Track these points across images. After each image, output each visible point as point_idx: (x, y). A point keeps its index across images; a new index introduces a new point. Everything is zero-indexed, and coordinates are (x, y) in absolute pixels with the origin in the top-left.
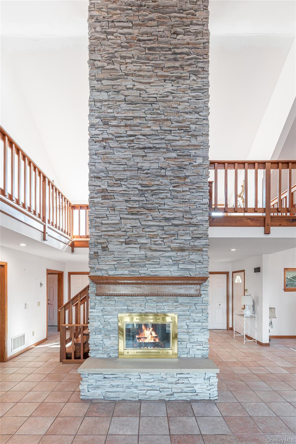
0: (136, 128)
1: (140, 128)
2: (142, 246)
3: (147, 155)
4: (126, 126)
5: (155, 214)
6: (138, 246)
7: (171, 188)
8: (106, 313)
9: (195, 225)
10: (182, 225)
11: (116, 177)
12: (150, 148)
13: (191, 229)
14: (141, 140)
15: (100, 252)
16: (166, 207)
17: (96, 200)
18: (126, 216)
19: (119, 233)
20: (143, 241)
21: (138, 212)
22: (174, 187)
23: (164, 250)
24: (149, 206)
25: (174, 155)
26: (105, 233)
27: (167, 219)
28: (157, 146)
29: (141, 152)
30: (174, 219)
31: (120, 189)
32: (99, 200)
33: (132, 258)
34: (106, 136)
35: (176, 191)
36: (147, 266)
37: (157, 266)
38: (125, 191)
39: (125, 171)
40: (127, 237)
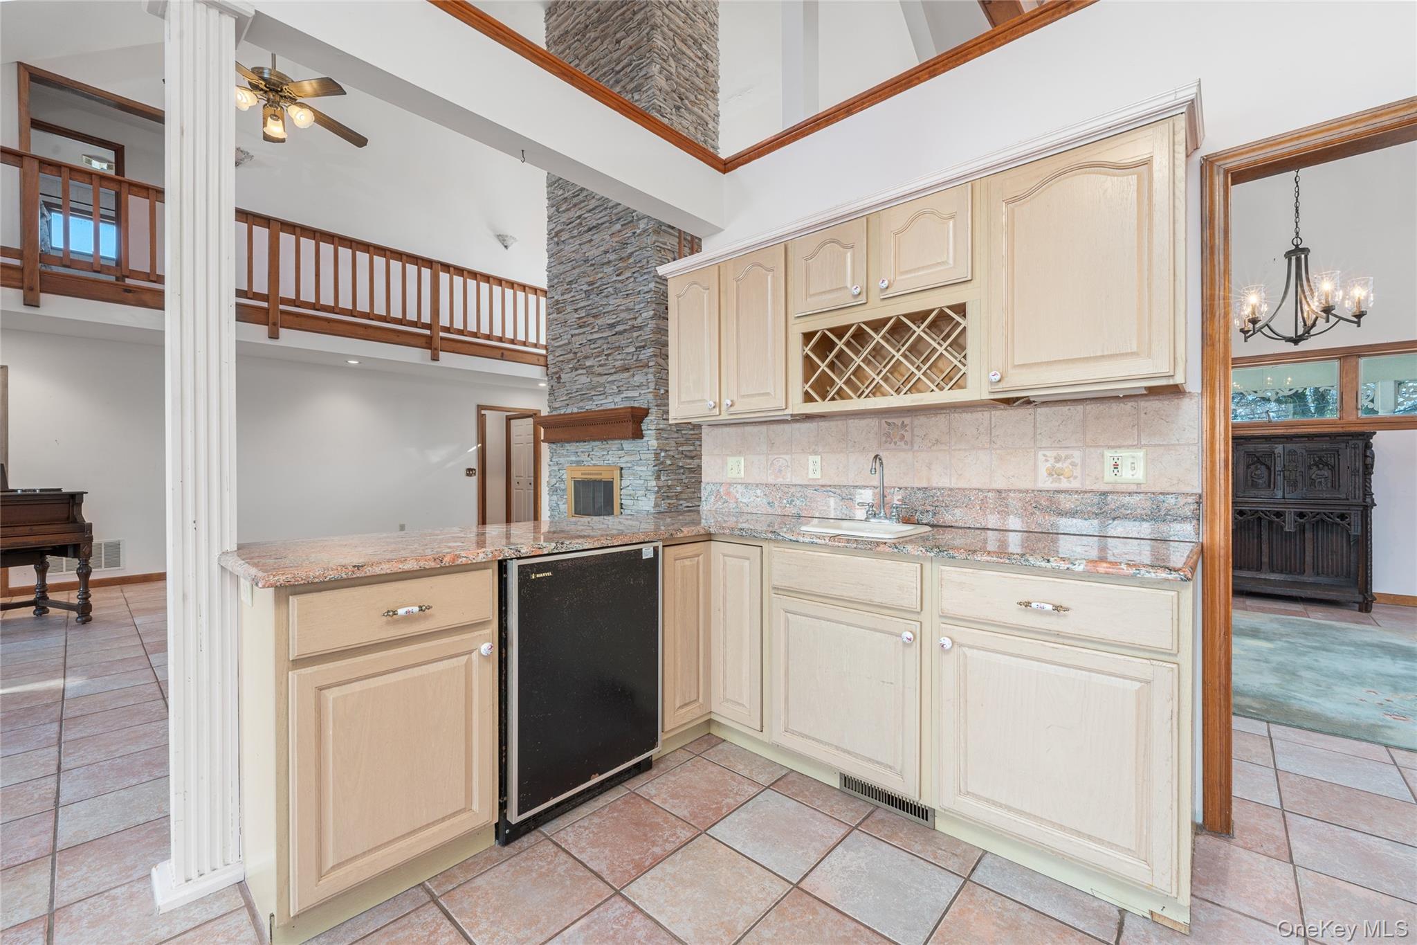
0: (583, 205)
1: (586, 203)
2: (589, 371)
3: (593, 238)
4: (575, 205)
5: (600, 322)
6: (584, 371)
7: (615, 278)
8: (560, 466)
9: (640, 328)
10: (625, 331)
11: (568, 279)
12: (594, 227)
13: (635, 334)
14: (589, 219)
15: (555, 384)
16: (611, 308)
17: (551, 317)
18: (577, 332)
19: (571, 355)
20: (588, 363)
21: (585, 322)
22: (617, 275)
23: (607, 372)
24: (594, 311)
25: (618, 226)
26: (561, 358)
27: (612, 326)
28: (600, 222)
29: (587, 237)
30: (618, 323)
31: (570, 295)
32: (555, 315)
33: (581, 389)
34: (559, 228)
35: (619, 281)
36: (594, 398)
37: (601, 397)
38: (574, 296)
39: (574, 268)
40: (576, 361)
